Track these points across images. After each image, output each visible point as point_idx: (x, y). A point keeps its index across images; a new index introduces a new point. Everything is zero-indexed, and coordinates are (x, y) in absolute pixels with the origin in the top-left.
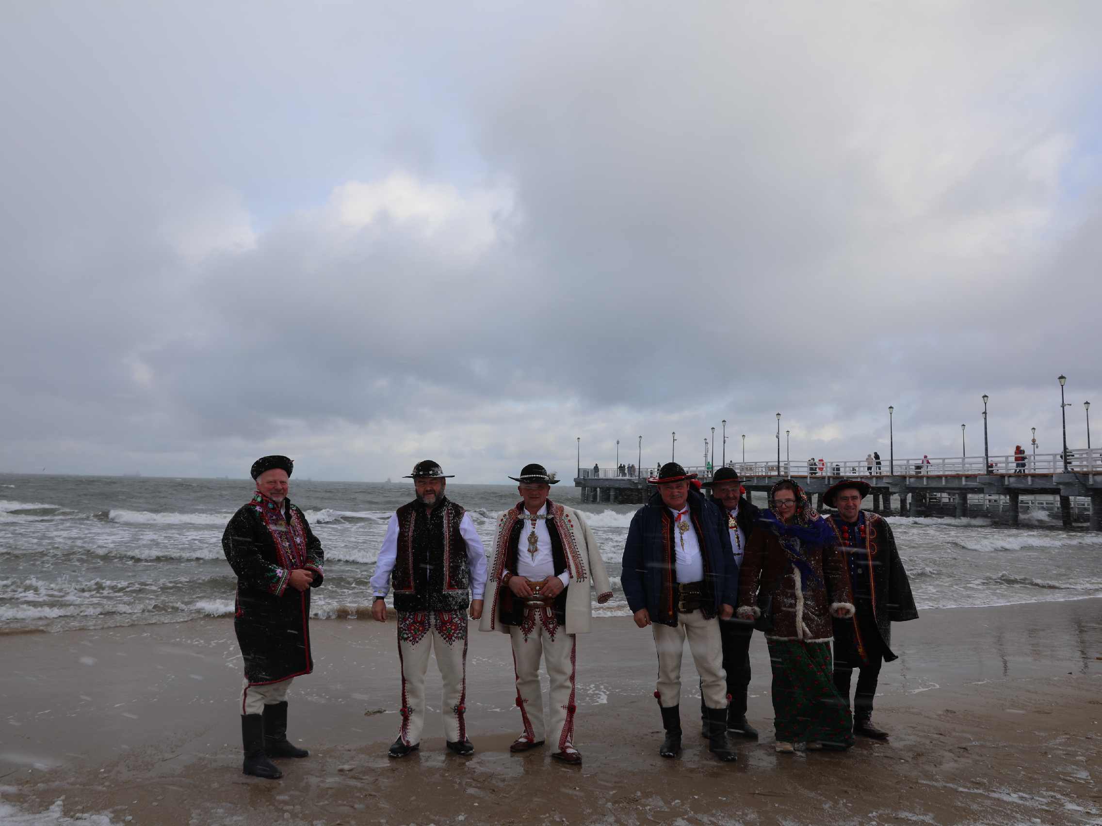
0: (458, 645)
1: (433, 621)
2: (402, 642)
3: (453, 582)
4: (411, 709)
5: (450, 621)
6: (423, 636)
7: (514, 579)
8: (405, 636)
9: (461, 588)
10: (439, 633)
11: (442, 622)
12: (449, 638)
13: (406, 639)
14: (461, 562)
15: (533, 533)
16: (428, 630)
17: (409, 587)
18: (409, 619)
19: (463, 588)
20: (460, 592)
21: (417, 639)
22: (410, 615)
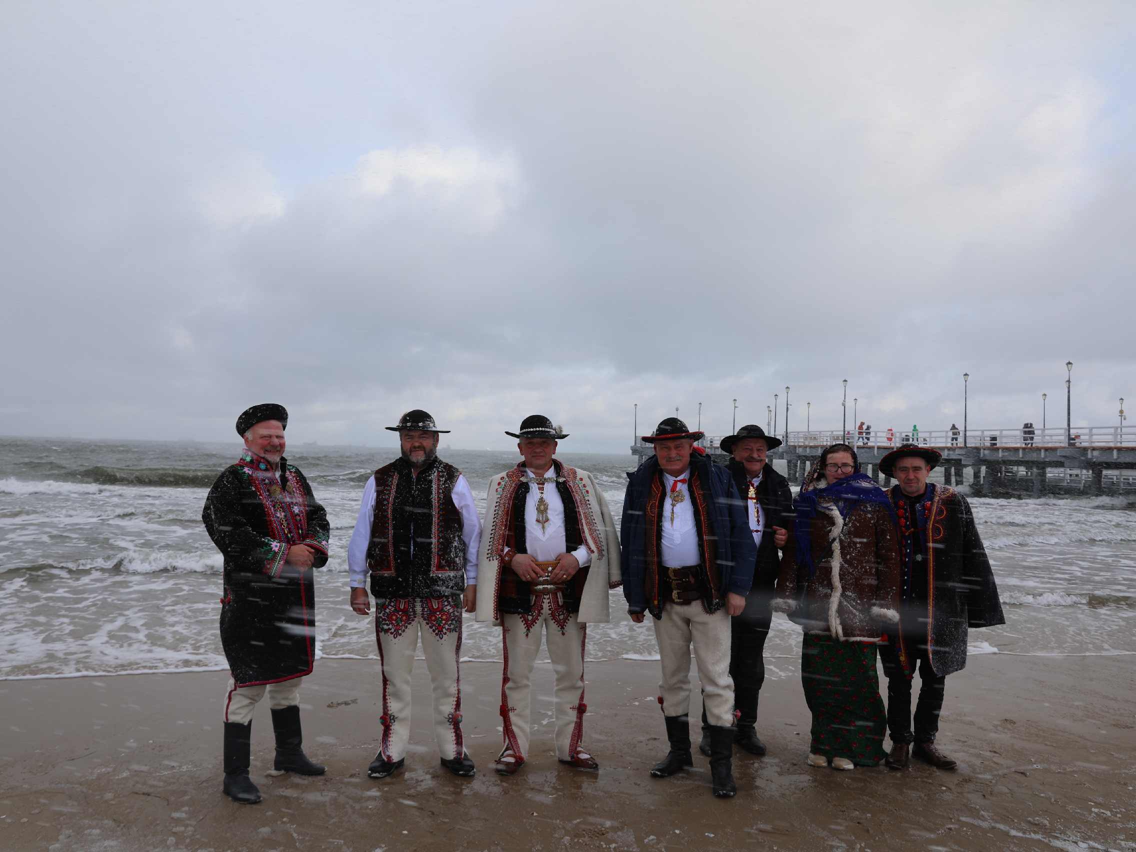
0: (449, 639)
1: (418, 609)
2: (382, 634)
3: (443, 562)
4: (394, 716)
5: (441, 610)
6: (406, 627)
7: (519, 557)
8: (386, 627)
9: (453, 570)
10: (428, 624)
11: (430, 611)
12: (439, 631)
13: (387, 631)
14: (454, 537)
15: (541, 500)
16: (413, 620)
17: (388, 568)
18: (390, 607)
19: (457, 570)
20: (452, 574)
21: (400, 632)
22: (391, 602)
